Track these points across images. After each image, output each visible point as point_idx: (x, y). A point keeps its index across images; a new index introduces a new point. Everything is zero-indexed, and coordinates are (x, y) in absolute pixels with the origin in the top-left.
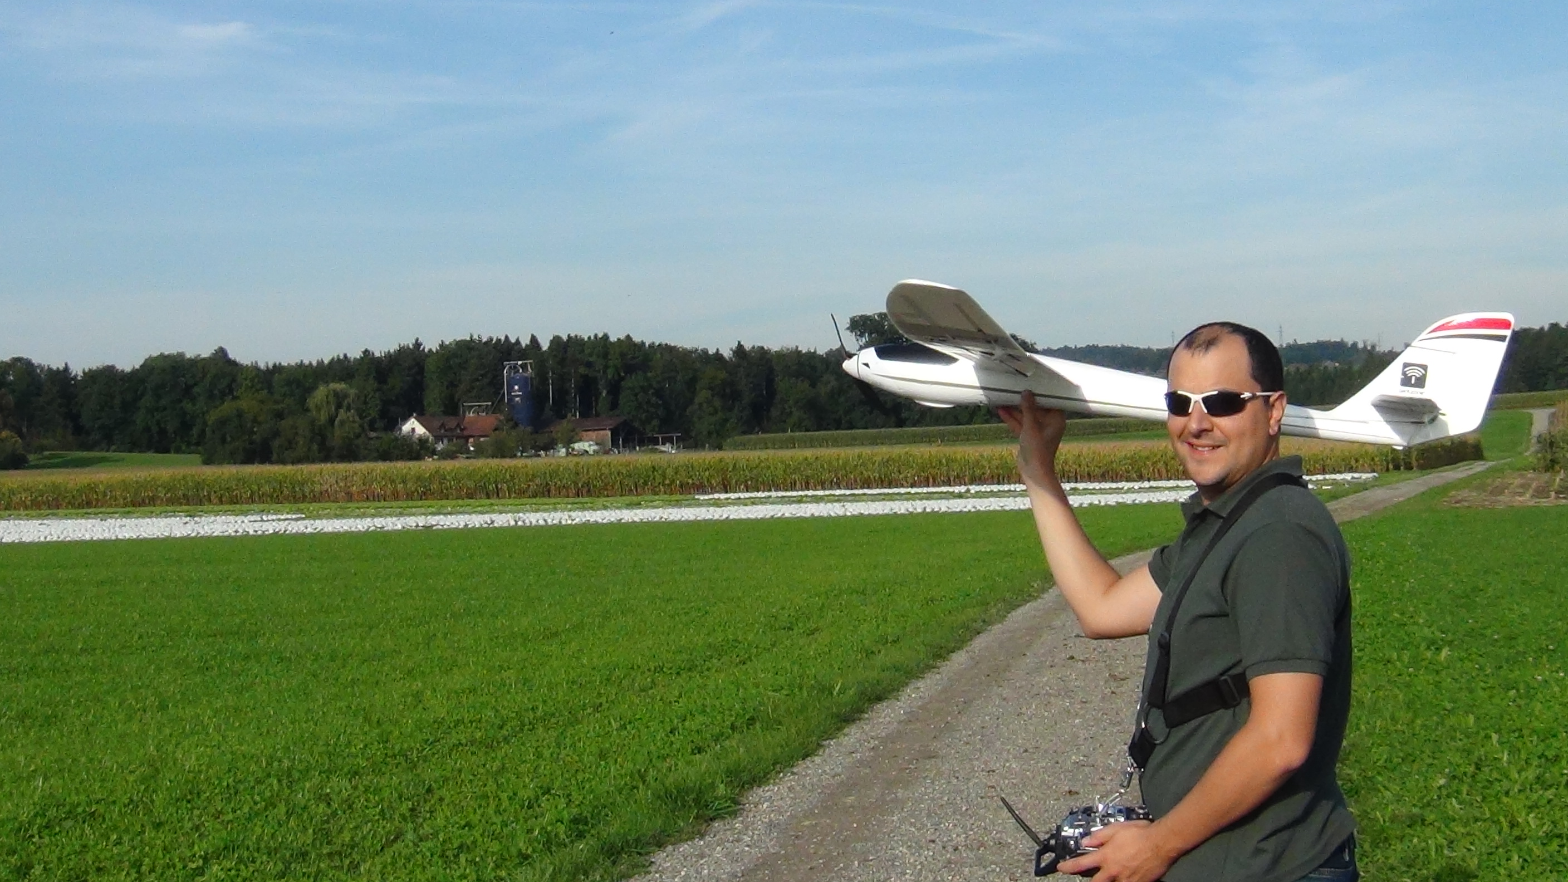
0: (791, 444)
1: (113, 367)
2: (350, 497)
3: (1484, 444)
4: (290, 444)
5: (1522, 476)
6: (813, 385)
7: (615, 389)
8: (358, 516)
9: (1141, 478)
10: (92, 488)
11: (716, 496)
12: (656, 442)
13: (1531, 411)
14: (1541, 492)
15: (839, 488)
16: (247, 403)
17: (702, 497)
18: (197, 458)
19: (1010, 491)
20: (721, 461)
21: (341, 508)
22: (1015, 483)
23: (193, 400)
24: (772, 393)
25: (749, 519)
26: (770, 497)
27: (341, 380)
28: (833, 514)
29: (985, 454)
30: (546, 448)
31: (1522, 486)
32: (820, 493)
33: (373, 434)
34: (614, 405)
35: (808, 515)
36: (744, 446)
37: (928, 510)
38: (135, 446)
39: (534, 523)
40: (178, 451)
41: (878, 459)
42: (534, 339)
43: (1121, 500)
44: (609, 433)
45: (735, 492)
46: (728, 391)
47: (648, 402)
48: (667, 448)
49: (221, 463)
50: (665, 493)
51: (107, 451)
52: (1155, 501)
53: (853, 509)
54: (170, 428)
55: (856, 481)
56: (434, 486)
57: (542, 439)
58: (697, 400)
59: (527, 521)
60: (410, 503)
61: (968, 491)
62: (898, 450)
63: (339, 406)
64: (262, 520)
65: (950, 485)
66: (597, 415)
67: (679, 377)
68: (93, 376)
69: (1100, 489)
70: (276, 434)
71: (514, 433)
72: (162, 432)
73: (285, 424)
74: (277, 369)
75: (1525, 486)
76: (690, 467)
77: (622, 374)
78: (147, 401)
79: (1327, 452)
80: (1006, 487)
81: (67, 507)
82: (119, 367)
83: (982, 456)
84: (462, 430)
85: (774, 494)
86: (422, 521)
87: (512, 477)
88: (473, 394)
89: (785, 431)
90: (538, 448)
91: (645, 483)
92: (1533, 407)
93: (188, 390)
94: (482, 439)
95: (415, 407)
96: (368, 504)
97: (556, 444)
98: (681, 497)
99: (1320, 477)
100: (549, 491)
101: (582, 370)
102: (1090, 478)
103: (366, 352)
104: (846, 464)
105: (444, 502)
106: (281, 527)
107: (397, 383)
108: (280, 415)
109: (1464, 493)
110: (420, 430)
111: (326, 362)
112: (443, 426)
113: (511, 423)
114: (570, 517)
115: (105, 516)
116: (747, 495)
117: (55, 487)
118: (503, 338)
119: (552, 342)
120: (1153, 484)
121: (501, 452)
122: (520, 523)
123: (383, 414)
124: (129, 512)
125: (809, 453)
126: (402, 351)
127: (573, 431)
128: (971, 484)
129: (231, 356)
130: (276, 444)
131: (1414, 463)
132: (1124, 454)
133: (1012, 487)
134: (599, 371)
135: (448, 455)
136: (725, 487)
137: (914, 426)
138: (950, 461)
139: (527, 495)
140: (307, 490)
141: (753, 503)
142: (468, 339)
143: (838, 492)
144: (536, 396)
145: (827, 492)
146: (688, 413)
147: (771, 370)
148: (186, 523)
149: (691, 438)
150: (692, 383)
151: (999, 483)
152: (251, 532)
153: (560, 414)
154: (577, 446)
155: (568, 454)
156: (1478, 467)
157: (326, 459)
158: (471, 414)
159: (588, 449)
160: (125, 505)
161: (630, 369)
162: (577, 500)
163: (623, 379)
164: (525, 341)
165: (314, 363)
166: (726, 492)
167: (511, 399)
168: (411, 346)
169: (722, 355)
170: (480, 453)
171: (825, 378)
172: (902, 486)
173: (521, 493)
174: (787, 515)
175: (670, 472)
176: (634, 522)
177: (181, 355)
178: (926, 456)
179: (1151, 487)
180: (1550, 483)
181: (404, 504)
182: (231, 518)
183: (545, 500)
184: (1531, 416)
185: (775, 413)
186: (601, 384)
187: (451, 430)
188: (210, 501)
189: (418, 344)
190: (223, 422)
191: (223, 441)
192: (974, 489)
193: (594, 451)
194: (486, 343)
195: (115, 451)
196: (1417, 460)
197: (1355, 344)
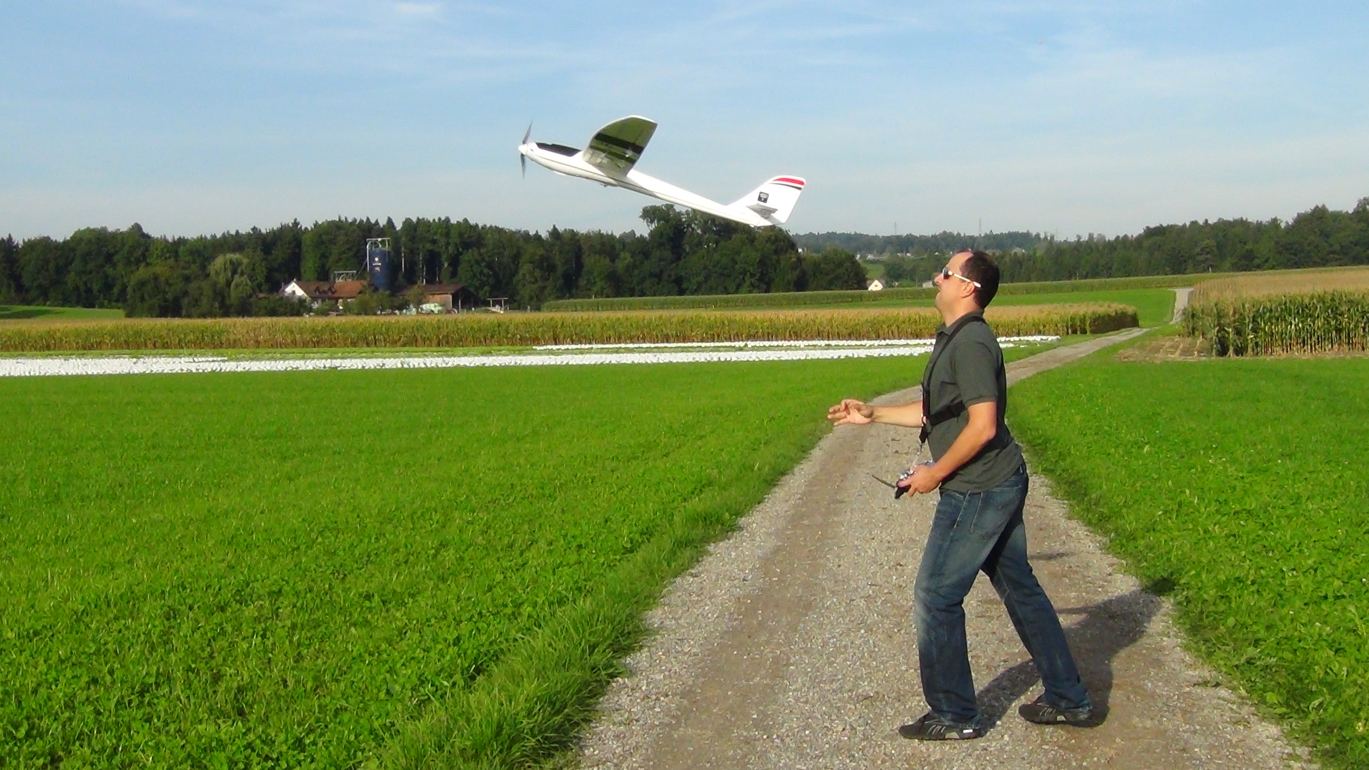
0: (597, 307)
1: (48, 238)
2: (258, 344)
3: (1140, 317)
4: (196, 302)
5: (1172, 340)
6: (613, 260)
7: (455, 262)
8: (269, 359)
9: (878, 337)
10: (51, 335)
11: (549, 347)
12: (487, 304)
13: (1176, 290)
14: (1186, 352)
15: (644, 342)
16: (160, 268)
17: (538, 348)
18: (121, 312)
19: (778, 346)
20: (551, 320)
21: (253, 353)
22: (781, 340)
23: (114, 266)
24: (580, 266)
25: (584, 365)
26: (592, 348)
27: (234, 251)
28: (649, 362)
29: (758, 317)
30: (400, 308)
31: (1172, 347)
32: (631, 346)
33: (261, 295)
34: (454, 274)
35: (630, 362)
36: (558, 309)
37: (722, 359)
38: (66, 301)
39: (416, 366)
40: (102, 306)
41: (675, 320)
42: (390, 221)
43: (869, 354)
44: (450, 297)
45: (563, 344)
46: (545, 264)
47: (481, 273)
48: (497, 309)
49: (141, 316)
50: (508, 344)
51: (45, 305)
52: (895, 355)
53: (664, 358)
54: (95, 287)
55: (657, 337)
56: (326, 336)
57: (398, 300)
58: (521, 273)
59: (411, 365)
60: (308, 350)
61: (746, 345)
62: (691, 313)
63: (234, 272)
64: (194, 361)
65: (731, 341)
66: (440, 282)
67: (506, 253)
68: (31, 245)
69: (850, 345)
70: (185, 293)
71: (375, 297)
72: (89, 291)
73: (193, 285)
74: (181, 242)
75: (1175, 347)
76: (527, 324)
77: (461, 250)
78: (77, 264)
79: (1022, 320)
80: (775, 343)
81: (31, 350)
82: (53, 238)
83: (755, 318)
84: (333, 293)
85: (595, 346)
86: (328, 363)
87: (387, 330)
88: (340, 264)
89: (590, 297)
90: (393, 308)
91: (492, 337)
92: (1176, 287)
93: (109, 258)
94: (349, 300)
95: (294, 273)
96: (273, 350)
97: (409, 305)
98: (521, 348)
99: (1017, 339)
100: (416, 341)
101: (429, 246)
102: (839, 337)
103: (254, 229)
104: (650, 323)
105: (333, 349)
106: (216, 366)
107: (279, 254)
108: (187, 279)
109: (1129, 352)
110: (300, 292)
111: (219, 236)
112: (317, 289)
113: (373, 288)
114: (444, 361)
115: (67, 357)
116: (574, 347)
117: (21, 333)
118: (365, 220)
119: (404, 223)
120: (888, 342)
121: (365, 310)
122: (406, 366)
123: (269, 278)
124: (83, 354)
125: (620, 314)
126: (283, 229)
127: (422, 294)
128: (748, 340)
129: (145, 231)
130: (185, 301)
131: (1088, 329)
132: (864, 318)
133: (780, 343)
134: (442, 247)
135: (324, 313)
136: (555, 340)
137: (692, 294)
138: (731, 322)
139: (399, 344)
140: (224, 339)
141: (582, 353)
142: (337, 219)
143: (644, 345)
144: (392, 265)
145: (636, 345)
146: (515, 280)
147: (580, 248)
148: (135, 363)
149: (515, 301)
150: (516, 257)
151: (768, 340)
152: (194, 371)
153: (411, 280)
154: (426, 307)
155: (418, 313)
156: (1136, 332)
157: (226, 314)
158: (340, 280)
159: (433, 309)
160: (78, 349)
161: (467, 245)
162: (439, 349)
163: (461, 254)
164: (383, 222)
165: (209, 237)
166: (556, 344)
167: (372, 268)
168: (291, 225)
169: (540, 236)
170: (348, 310)
171: (622, 255)
172: (693, 341)
173: (394, 343)
174: (613, 362)
175: (512, 327)
176: (495, 366)
177: (104, 229)
178: (712, 318)
179: (887, 345)
180: (1192, 345)
181: (304, 350)
182: (169, 360)
183: (414, 349)
184: (1175, 293)
185: (582, 282)
186: (444, 257)
187: (324, 292)
188: (146, 346)
189: (296, 224)
190: (142, 284)
191: (142, 299)
192: (750, 344)
193: (439, 311)
194: (351, 223)
195: (49, 306)
196: (1090, 326)
197: (1038, 235)
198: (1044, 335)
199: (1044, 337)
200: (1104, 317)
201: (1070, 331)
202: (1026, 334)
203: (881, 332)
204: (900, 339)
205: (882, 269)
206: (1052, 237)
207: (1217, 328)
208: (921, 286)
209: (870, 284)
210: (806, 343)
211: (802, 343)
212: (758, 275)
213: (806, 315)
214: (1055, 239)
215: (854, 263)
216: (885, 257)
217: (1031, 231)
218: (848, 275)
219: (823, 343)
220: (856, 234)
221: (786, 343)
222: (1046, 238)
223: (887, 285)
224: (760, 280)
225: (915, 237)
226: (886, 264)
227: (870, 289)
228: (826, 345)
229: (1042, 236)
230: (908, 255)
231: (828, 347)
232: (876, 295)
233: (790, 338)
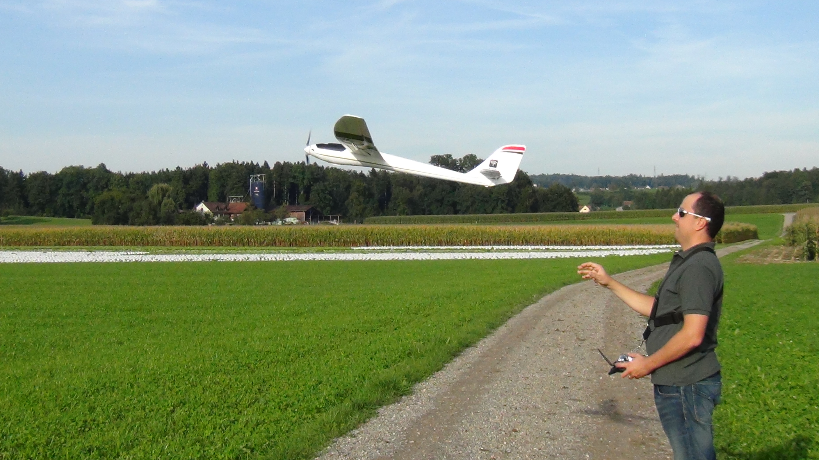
0: (399, 222)
1: (45, 172)
2: (172, 243)
3: (759, 232)
4: (138, 215)
5: (778, 248)
6: (411, 191)
7: (308, 191)
8: (176, 254)
9: (581, 244)
10: (38, 235)
11: (362, 248)
12: (328, 218)
13: (784, 214)
14: (787, 257)
15: (426, 245)
16: (116, 193)
17: (355, 248)
18: (90, 221)
19: (514, 249)
20: (364, 230)
21: (167, 249)
22: (516, 245)
23: (87, 191)
24: (389, 194)
25: (381, 260)
26: (390, 249)
27: (165, 182)
28: (424, 259)
29: (501, 230)
30: (271, 220)
31: (777, 253)
32: (416, 248)
33: (181, 211)
34: (307, 199)
35: (411, 259)
36: (374, 222)
37: (473, 258)
38: (56, 214)
39: (270, 259)
40: (79, 217)
41: (446, 231)
42: (266, 164)
43: (572, 255)
44: (304, 213)
45: (372, 246)
46: (367, 193)
47: (325, 197)
48: (334, 222)
49: (102, 224)
50: (336, 246)
51: (42, 216)
52: (589, 256)
53: (434, 256)
54: (75, 204)
55: (434, 242)
56: (216, 239)
57: (269, 216)
58: (350, 197)
59: (266, 259)
60: (204, 248)
61: (492, 248)
62: (456, 227)
63: (164, 196)
64: (127, 254)
65: (483, 245)
66: (298, 204)
67: (341, 185)
68: (34, 177)
69: (561, 249)
70: (131, 209)
71: (255, 212)
72: (71, 207)
73: (135, 205)
74: (131, 176)
75: (779, 253)
76: (348, 233)
77: (312, 183)
78: (63, 190)
80: (512, 247)
81: (24, 246)
82: (49, 172)
83: (500, 231)
84: (228, 210)
85: (392, 247)
86: (212, 257)
87: (256, 235)
88: (233, 191)
89: (395, 215)
90: (267, 221)
91: (325, 241)
92: (785, 212)
93: (84, 186)
94: (238, 215)
95: (203, 197)
96: (181, 247)
97: (276, 219)
98: (344, 248)
99: (674, 246)
100: (275, 243)
101: (291, 180)
102: (555, 243)
103: (178, 168)
104: (429, 233)
105: (221, 247)
106: (139, 258)
107: (194, 184)
108: (133, 200)
109: (748, 256)
110: (206, 209)
111: (157, 172)
112: (218, 207)
113: (254, 207)
114: (288, 256)
115: (45, 251)
116: (378, 248)
117: (18, 234)
118: (250, 163)
119: (275, 165)
120: (588, 247)
121: (248, 222)
122: (263, 259)
123: (187, 200)
124: (57, 249)
125: (410, 227)
126: (197, 168)
127: (286, 212)
128: (494, 245)
129: (108, 168)
130: (131, 215)
131: (723, 240)
132: (573, 231)
133: (515, 247)
134: (299, 181)
135: (220, 223)
136: (367, 243)
137: (463, 213)
138: (483, 232)
139: (264, 245)
140: (149, 239)
141: (382, 252)
142: (232, 162)
143: (425, 247)
144: (267, 193)
145: (420, 247)
146: (346, 203)
147: (389, 182)
148: (88, 255)
149: (347, 217)
150: (348, 188)
151: (508, 245)
152: (124, 261)
153: (279, 202)
154: (288, 220)
155: (283, 224)
156: (755, 243)
157: (157, 223)
158: (233, 202)
159: (293, 221)
160: (55, 245)
161: (316, 180)
162: (290, 248)
163: (312, 185)
164: (261, 164)
165: (150, 173)
166: (367, 246)
167: (254, 194)
168: (202, 165)
169: (364, 175)
170: (237, 222)
171: (417, 187)
172: (458, 245)
173: (261, 244)
174: (400, 258)
175: (338, 234)
176: (321, 260)
177: (82, 167)
178: (471, 230)
179: (587, 249)
180: (791, 252)
181: (201, 248)
182: (112, 253)
183: (274, 248)
184: (783, 217)
185: (391, 205)
186: (301, 188)
187: (222, 209)
188: (99, 243)
189: (205, 165)
190: (103, 203)
191: (103, 212)
192: (495, 247)
193: (296, 223)
194: (241, 165)
195: (45, 216)
196: (724, 238)
197: (693, 177)
200: (734, 232)
203: (583, 241)
204: (596, 245)
205: (589, 199)
206: (703, 178)
207: (807, 242)
208: (614, 210)
209: (581, 209)
210: (533, 247)
212: (507, 201)
213: (533, 229)
214: (705, 180)
215: (571, 194)
216: (592, 190)
217: (688, 174)
218: (566, 202)
220: (573, 175)
221: (519, 247)
223: (593, 209)
224: (508, 204)
225: (612, 178)
226: (592, 195)
227: (581, 212)
228: (546, 249)
229: (696, 177)
230: (607, 189)
231: (547, 250)
232: (585, 216)
233: (523, 244)
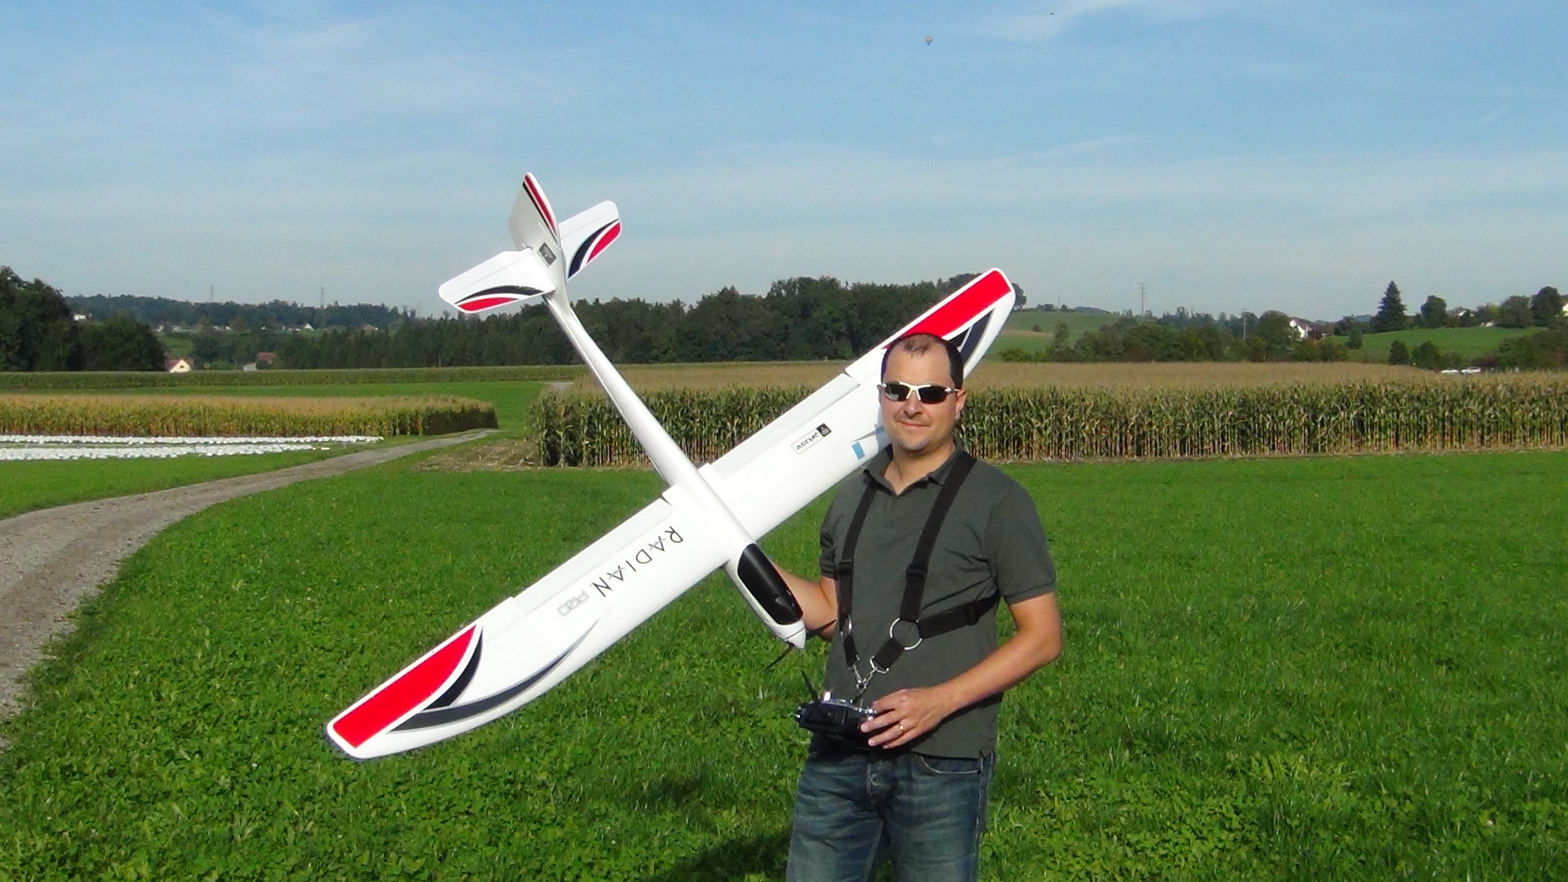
3: (497, 414)
69: (105, 443)
92: (554, 380)
132: (132, 408)
156: (481, 435)
196: (423, 425)
197: (395, 310)
198: (361, 435)
199: (361, 438)
200: (444, 414)
201: (398, 431)
202: (343, 433)
203: (151, 427)
204: (177, 435)
205: (189, 346)
206: (413, 313)
207: (545, 433)
208: (241, 369)
209: (174, 365)
210: (48, 438)
211: (41, 439)
212: (18, 347)
213: (51, 402)
214: (417, 315)
215: (151, 338)
216: (197, 330)
217: (386, 304)
218: (141, 352)
219: (70, 439)
220: (160, 299)
221: (19, 438)
222: (405, 313)
223: (197, 365)
224: (20, 353)
225: (237, 306)
226: (196, 339)
227: (172, 371)
228: (74, 442)
229: (401, 311)
230: (228, 328)
231: (77, 444)
232: (181, 377)
